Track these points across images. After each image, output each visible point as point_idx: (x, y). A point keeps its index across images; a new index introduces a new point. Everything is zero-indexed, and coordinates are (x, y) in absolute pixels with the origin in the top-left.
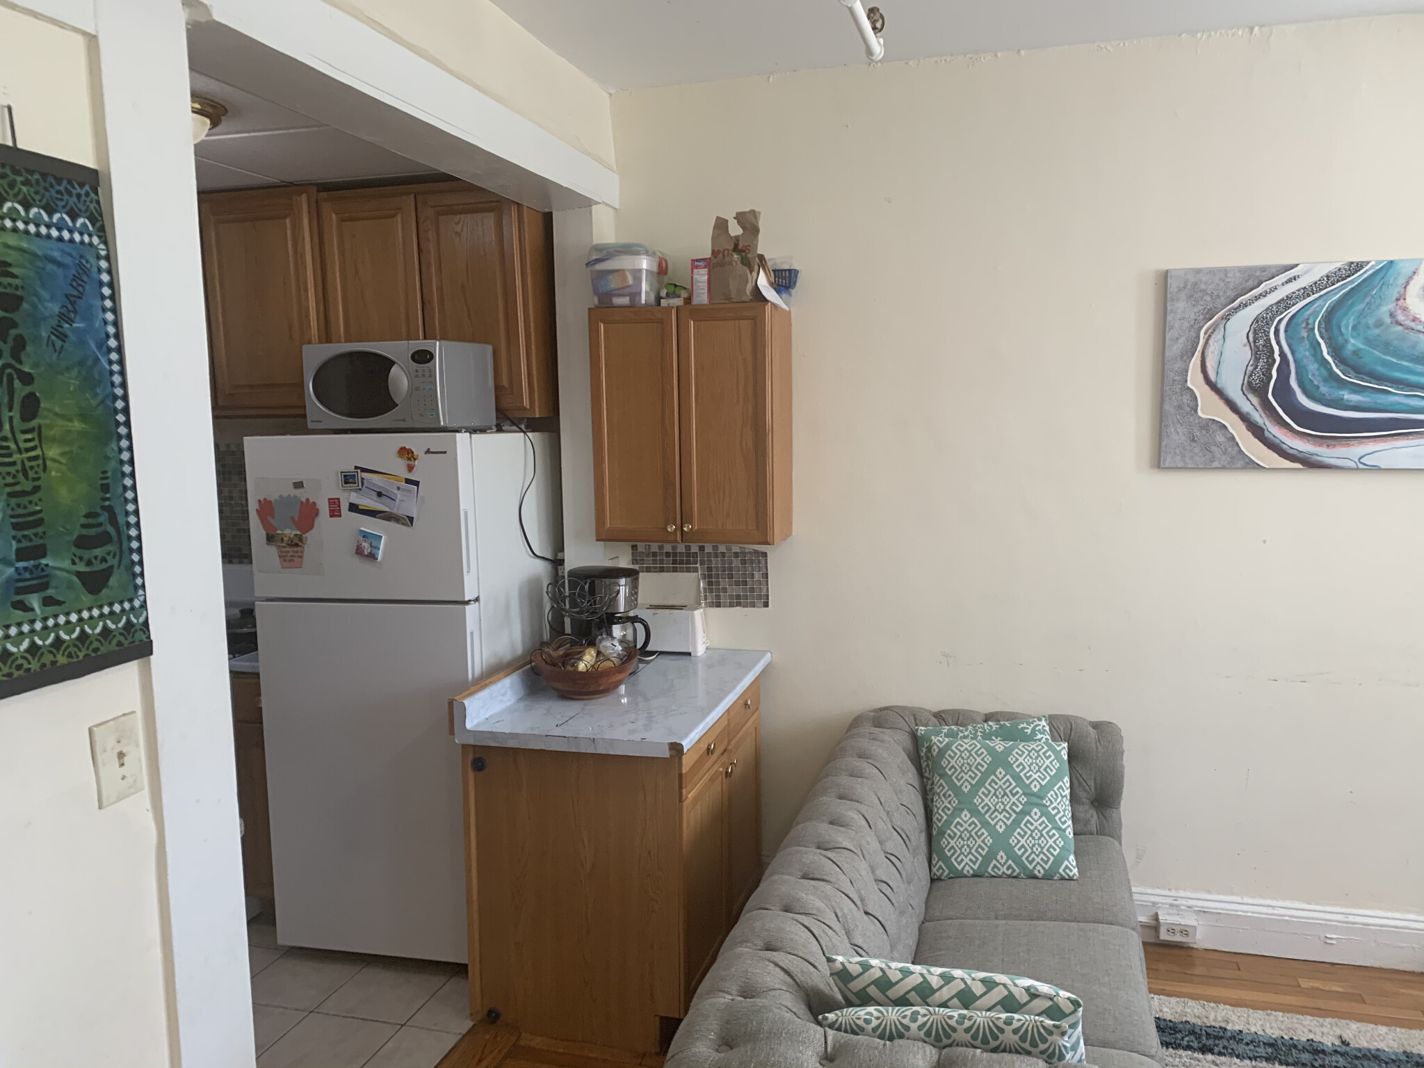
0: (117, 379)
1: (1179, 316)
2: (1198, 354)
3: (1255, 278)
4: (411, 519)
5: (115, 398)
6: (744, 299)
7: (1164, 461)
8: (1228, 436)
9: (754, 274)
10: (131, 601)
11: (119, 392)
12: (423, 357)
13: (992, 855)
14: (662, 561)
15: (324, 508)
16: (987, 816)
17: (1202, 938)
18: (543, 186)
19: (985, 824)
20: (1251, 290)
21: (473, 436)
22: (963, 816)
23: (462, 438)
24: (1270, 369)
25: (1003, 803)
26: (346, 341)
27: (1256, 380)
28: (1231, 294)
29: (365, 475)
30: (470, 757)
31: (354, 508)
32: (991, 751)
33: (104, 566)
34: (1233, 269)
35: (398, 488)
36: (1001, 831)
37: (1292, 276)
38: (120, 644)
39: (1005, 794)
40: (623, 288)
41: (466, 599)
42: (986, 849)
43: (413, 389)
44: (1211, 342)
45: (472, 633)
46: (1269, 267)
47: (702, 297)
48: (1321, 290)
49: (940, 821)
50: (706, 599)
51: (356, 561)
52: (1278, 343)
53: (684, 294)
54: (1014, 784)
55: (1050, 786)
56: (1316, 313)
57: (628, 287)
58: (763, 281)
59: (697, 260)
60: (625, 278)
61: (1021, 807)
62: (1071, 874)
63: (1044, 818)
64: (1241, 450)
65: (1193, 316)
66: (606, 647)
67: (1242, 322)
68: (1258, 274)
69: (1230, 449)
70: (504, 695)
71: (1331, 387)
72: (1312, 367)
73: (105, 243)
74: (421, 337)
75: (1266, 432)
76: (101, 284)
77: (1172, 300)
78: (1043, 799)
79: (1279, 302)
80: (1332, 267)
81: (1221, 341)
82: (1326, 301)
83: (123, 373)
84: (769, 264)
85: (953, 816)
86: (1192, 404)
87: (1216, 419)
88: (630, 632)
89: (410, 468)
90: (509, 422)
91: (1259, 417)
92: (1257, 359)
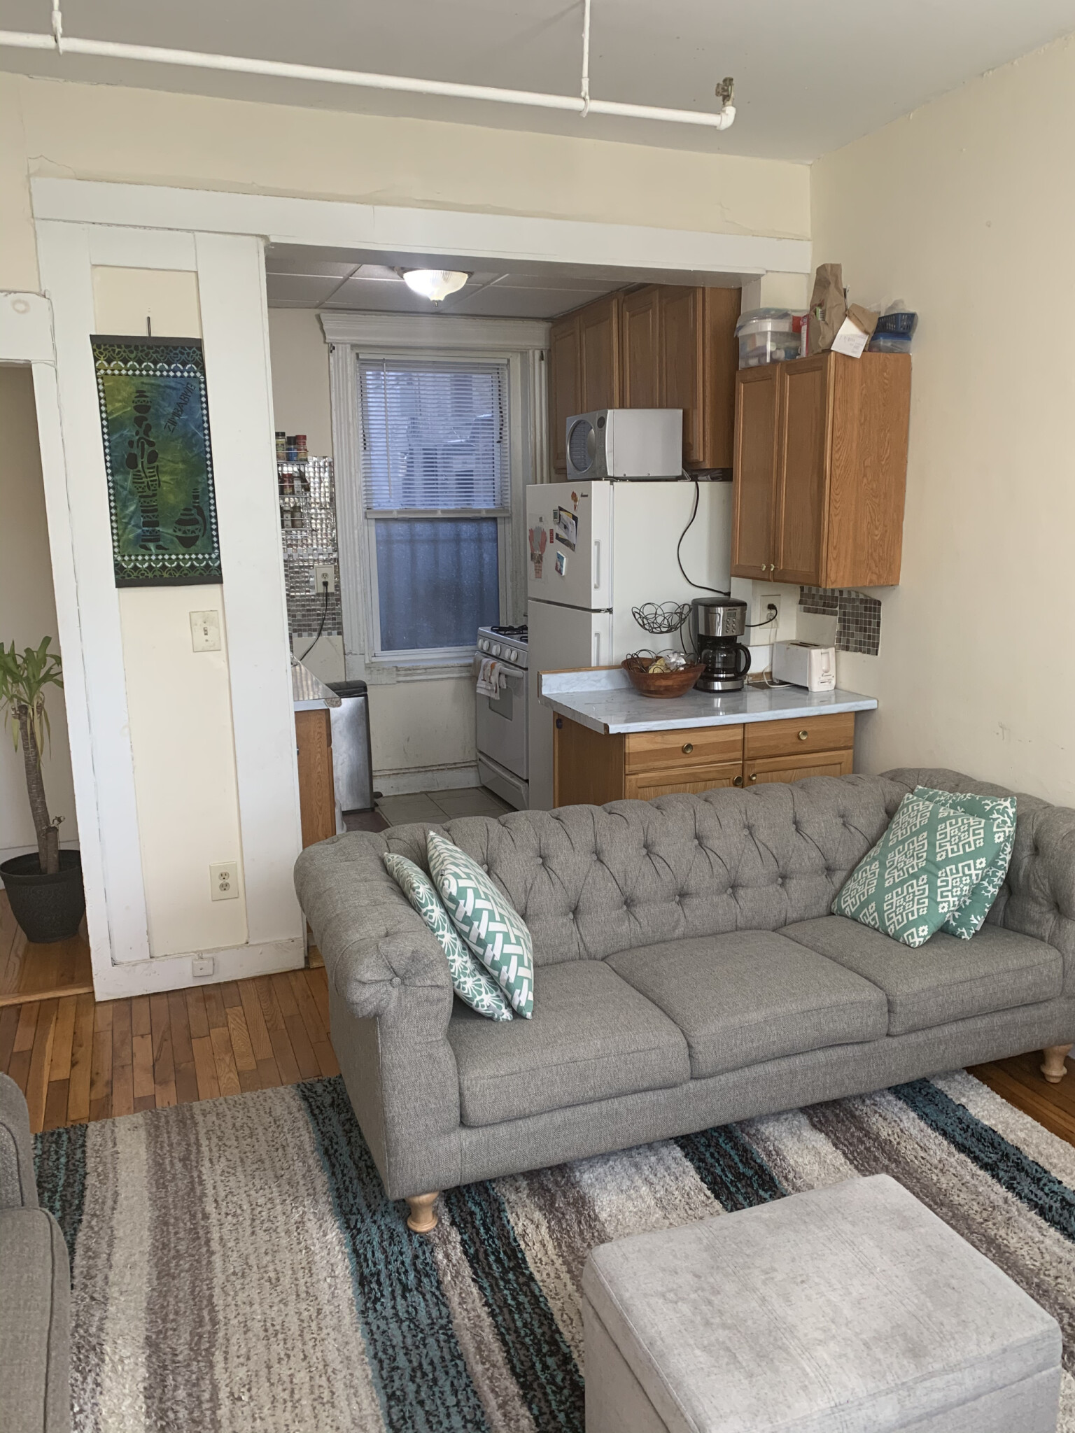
4: (575, 546)
5: (206, 452)
10: (210, 554)
11: (208, 449)
12: (602, 423)
14: (817, 603)
15: (548, 536)
16: (887, 871)
19: (881, 877)
23: (597, 484)
25: (906, 863)
29: (560, 512)
31: (558, 537)
33: (194, 535)
35: (570, 522)
36: (887, 885)
38: (202, 574)
41: (594, 608)
43: (597, 448)
45: (598, 635)
47: (804, 351)
49: (860, 865)
50: (840, 642)
51: (555, 575)
58: (848, 330)
60: (755, 342)
61: (916, 870)
62: (911, 941)
73: (204, 375)
76: (200, 396)
85: (869, 864)
89: (575, 508)
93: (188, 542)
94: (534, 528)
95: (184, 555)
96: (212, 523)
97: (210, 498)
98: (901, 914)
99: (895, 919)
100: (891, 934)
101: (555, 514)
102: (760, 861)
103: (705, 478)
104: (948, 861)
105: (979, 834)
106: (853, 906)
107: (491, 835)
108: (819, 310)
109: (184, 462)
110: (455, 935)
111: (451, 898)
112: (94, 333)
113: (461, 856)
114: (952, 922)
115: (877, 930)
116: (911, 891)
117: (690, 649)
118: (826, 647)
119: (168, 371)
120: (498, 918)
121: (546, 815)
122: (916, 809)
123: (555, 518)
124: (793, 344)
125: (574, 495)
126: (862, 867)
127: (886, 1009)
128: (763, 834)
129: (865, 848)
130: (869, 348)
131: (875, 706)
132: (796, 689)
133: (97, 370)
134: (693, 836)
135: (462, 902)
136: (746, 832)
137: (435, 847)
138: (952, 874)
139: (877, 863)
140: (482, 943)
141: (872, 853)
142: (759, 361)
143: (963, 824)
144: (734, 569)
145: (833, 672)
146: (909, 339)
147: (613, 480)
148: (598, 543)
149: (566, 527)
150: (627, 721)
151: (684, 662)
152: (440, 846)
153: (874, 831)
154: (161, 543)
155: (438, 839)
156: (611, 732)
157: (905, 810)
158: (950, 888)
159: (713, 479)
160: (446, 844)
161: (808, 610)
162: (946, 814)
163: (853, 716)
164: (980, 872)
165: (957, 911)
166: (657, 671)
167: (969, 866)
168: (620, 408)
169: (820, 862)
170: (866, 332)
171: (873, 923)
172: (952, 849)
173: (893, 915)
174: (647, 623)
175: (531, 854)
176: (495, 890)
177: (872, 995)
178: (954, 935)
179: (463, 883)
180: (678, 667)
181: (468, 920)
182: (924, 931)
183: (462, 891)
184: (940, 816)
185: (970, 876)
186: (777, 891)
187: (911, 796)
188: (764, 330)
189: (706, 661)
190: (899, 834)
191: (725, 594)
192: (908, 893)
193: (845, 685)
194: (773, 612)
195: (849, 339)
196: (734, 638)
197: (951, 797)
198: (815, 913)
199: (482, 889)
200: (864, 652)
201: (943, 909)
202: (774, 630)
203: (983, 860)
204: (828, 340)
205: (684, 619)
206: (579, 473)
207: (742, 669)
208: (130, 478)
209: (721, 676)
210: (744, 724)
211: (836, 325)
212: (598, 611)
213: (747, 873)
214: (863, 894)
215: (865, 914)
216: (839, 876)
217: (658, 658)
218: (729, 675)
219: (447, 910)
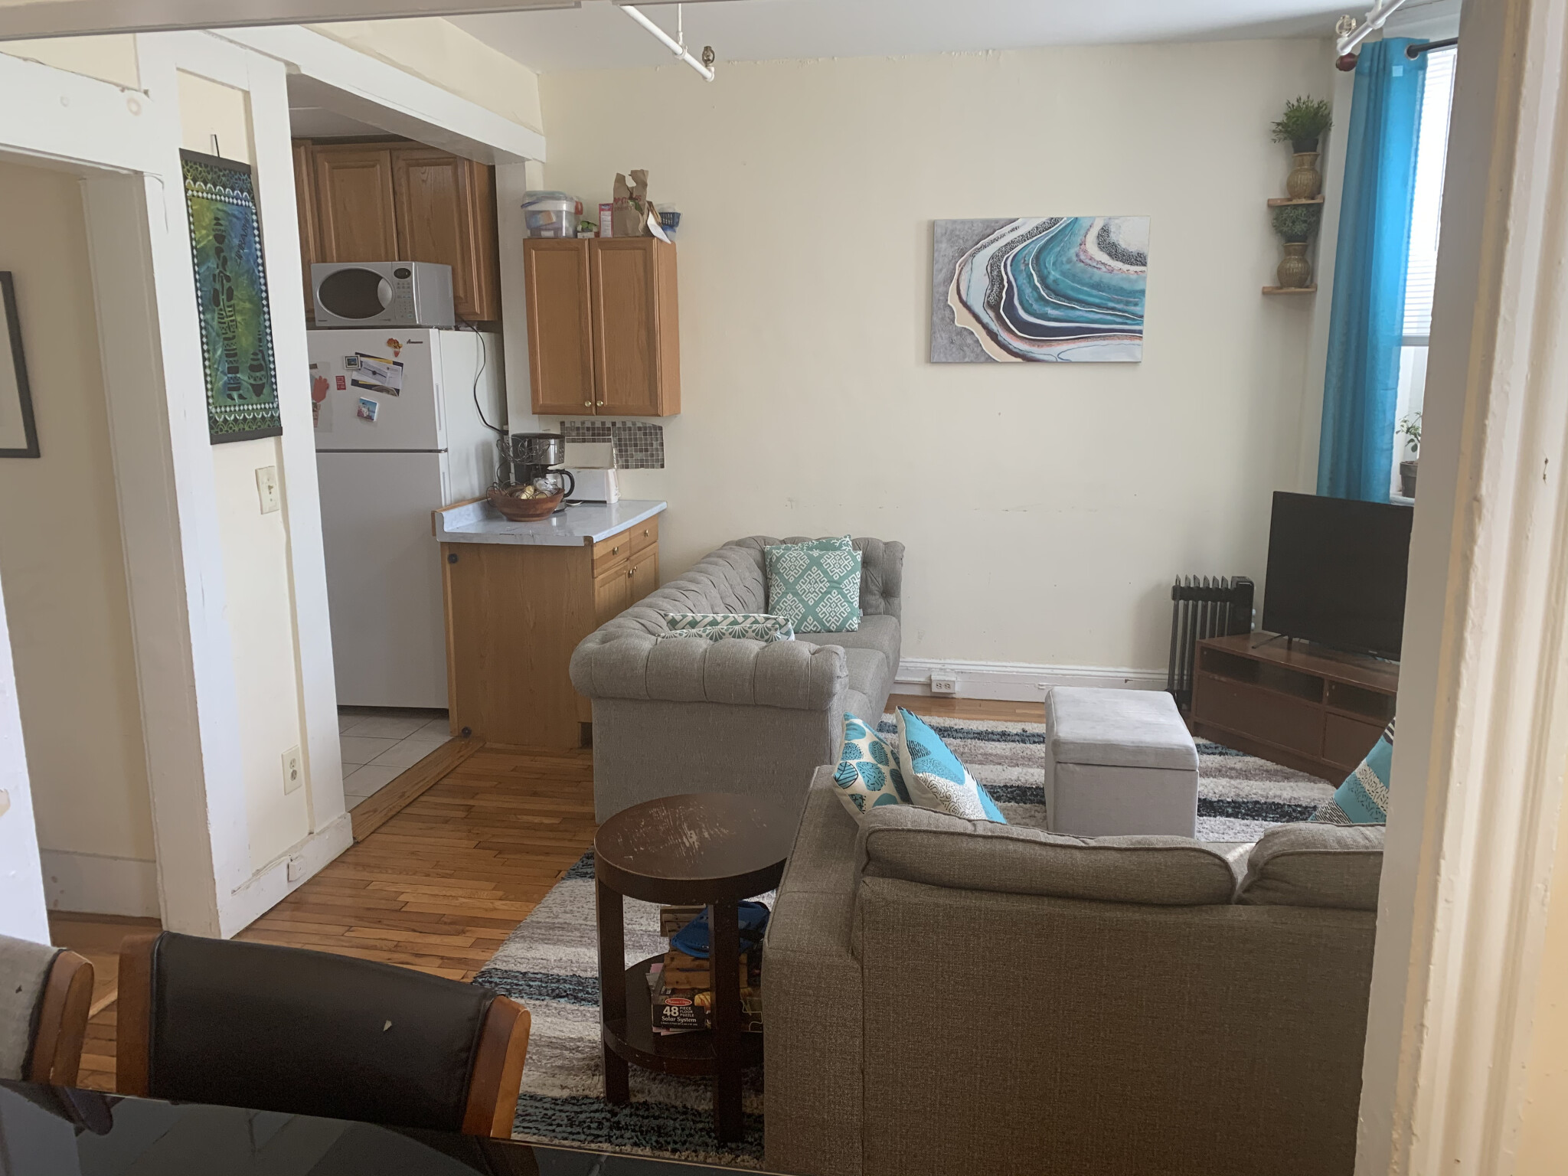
0: (262, 281)
1: (942, 253)
2: (955, 281)
3: (991, 228)
4: (398, 391)
5: (262, 291)
6: (637, 234)
7: (933, 358)
8: (975, 339)
9: (645, 216)
10: (273, 403)
11: (263, 288)
12: (404, 274)
13: (804, 618)
14: (584, 434)
15: (333, 384)
16: (803, 596)
17: (959, 690)
18: (488, 150)
19: (802, 601)
20: (989, 236)
21: (441, 331)
22: (788, 597)
23: (433, 332)
24: (1001, 292)
25: (814, 587)
26: (339, 261)
27: (992, 300)
28: (976, 239)
29: (363, 359)
30: (447, 554)
31: (355, 383)
32: (810, 557)
33: (261, 382)
34: (977, 221)
35: (388, 368)
36: (811, 604)
37: (1014, 227)
38: (269, 426)
39: (816, 582)
40: (549, 224)
41: (439, 448)
42: (801, 615)
43: (395, 297)
44: (963, 272)
45: (444, 473)
46: (1001, 220)
47: (607, 232)
48: (1033, 237)
49: (773, 601)
50: (618, 462)
51: (358, 421)
52: (1006, 273)
53: (595, 229)
54: (822, 576)
55: (846, 577)
56: (1030, 253)
57: (552, 223)
58: (652, 221)
59: (604, 205)
60: (550, 218)
61: (825, 589)
62: (853, 628)
63: (839, 596)
64: (983, 350)
65: (951, 254)
66: (541, 485)
67: (983, 258)
68: (993, 224)
69: (976, 349)
70: (469, 515)
71: (1040, 305)
72: (1028, 291)
73: (255, 205)
74: (396, 259)
75: (999, 337)
76: (254, 228)
77: (937, 242)
78: (840, 584)
79: (1006, 245)
80: (1039, 221)
81: (970, 272)
82: (1036, 245)
83: (265, 277)
84: (657, 209)
85: (781, 597)
86: (951, 317)
87: (967, 327)
88: (559, 480)
89: (397, 354)
90: (464, 324)
91: (995, 326)
92: (993, 285)
93: (258, 391)
95: (256, 404)
96: (272, 369)
97: (268, 342)
100: (834, 630)
101: (349, 361)
105: (849, 559)
109: (251, 302)
112: (182, 148)
119: (233, 198)
123: (349, 365)
125: (391, 342)
131: (665, 507)
132: (593, 504)
142: (555, 234)
144: (538, 407)
148: (437, 387)
149: (376, 373)
154: (241, 392)
161: (573, 441)
162: (817, 554)
163: (658, 516)
171: (815, 629)
191: (502, 432)
200: (648, 468)
206: (349, 321)
208: (216, 316)
210: (630, 529)
212: (442, 451)
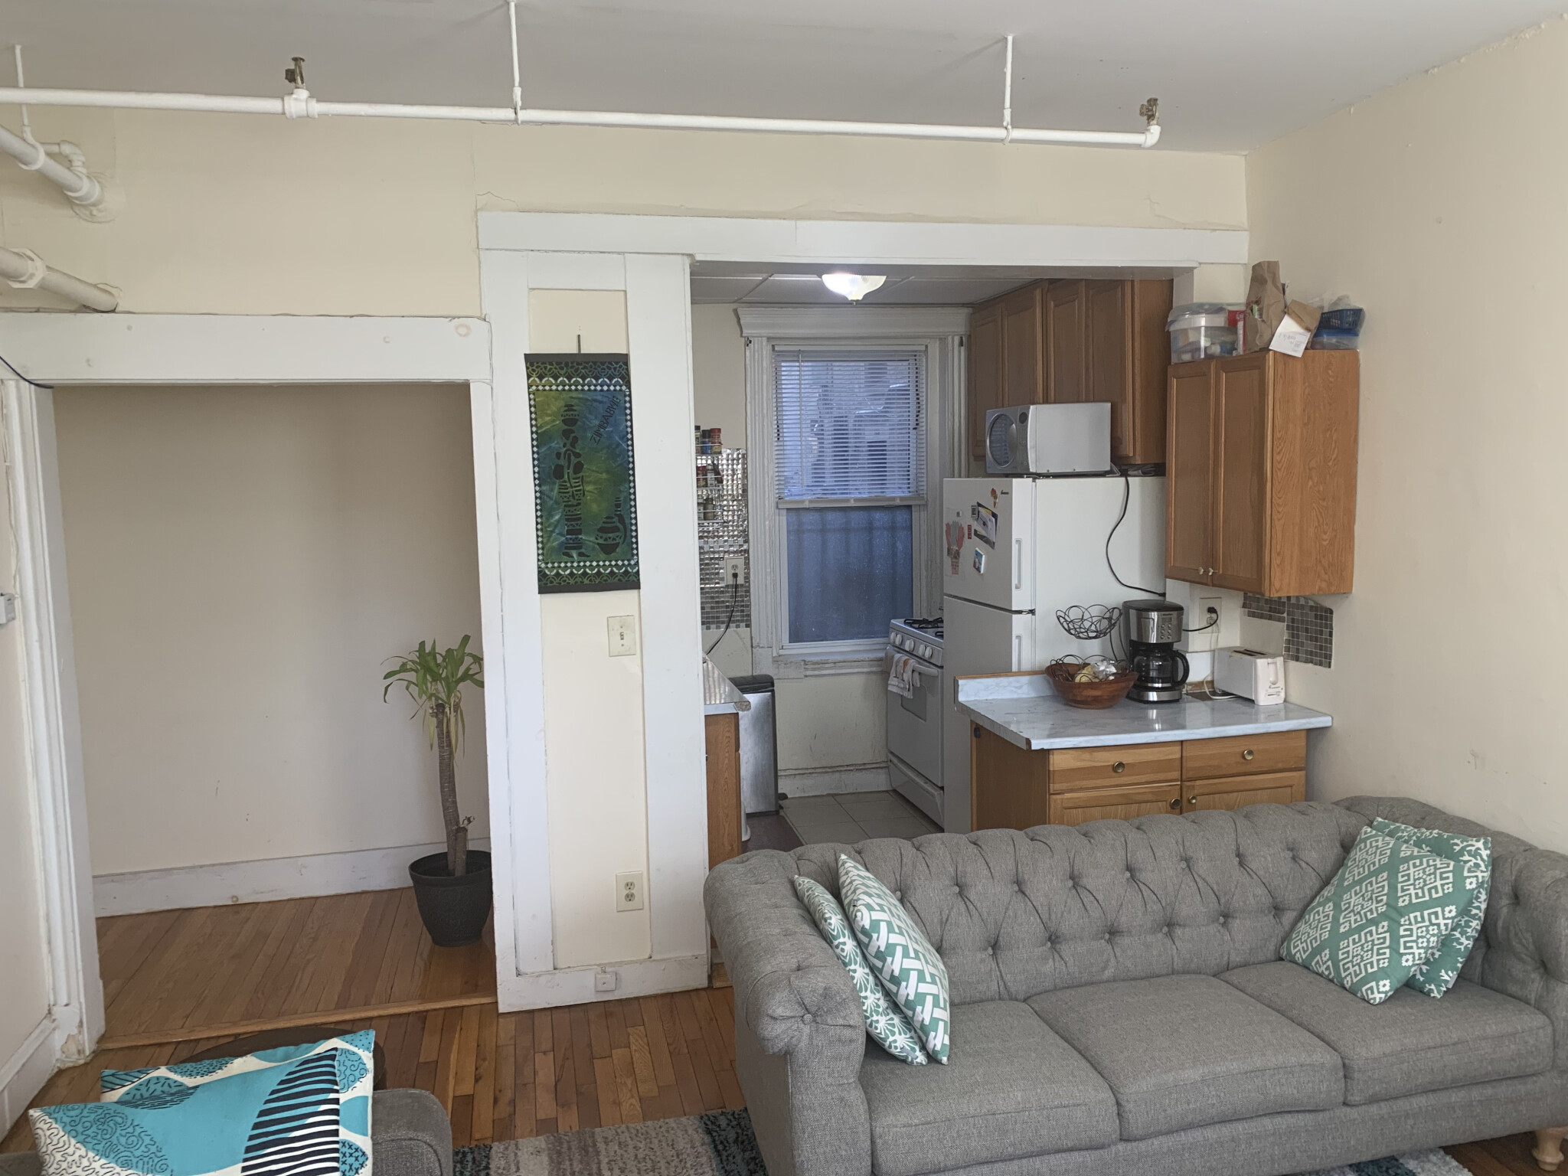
93: (608, 550)
94: (951, 523)
95: (604, 561)
96: (632, 531)
97: (631, 506)
98: (1359, 964)
99: (1351, 970)
100: (1347, 986)
101: (973, 510)
102: (1199, 897)
103: (1135, 473)
104: (1412, 907)
105: (1448, 878)
106: (1305, 952)
107: (905, 860)
108: (1256, 308)
109: (607, 472)
110: (867, 970)
111: (864, 931)
112: (528, 352)
113: (873, 883)
114: (1418, 976)
115: (1331, 981)
116: (1369, 939)
117: (1121, 655)
118: (1274, 656)
119: (595, 386)
120: (912, 954)
121: (962, 839)
122: (1374, 846)
123: (973, 514)
124: (1229, 338)
125: (993, 492)
126: (1313, 909)
127: (1341, 1074)
128: (1202, 867)
129: (1317, 886)
130: (1311, 346)
131: (1329, 724)
132: (1240, 701)
133: (530, 386)
134: (1125, 867)
135: (875, 936)
136: (1184, 865)
137: (847, 873)
138: (1417, 922)
139: (1331, 904)
140: (895, 980)
141: (1325, 893)
142: (1193, 357)
143: (1429, 866)
144: (1168, 569)
145: (1281, 684)
146: (1356, 334)
147: (1036, 476)
148: (1019, 542)
149: (984, 524)
150: (1050, 736)
151: (1114, 670)
152: (853, 872)
153: (1329, 867)
154: (583, 550)
155: (850, 864)
156: (1033, 748)
157: (1363, 845)
158: (1414, 938)
159: (1145, 474)
160: (859, 870)
161: (1252, 615)
162: (1409, 853)
163: (1304, 734)
164: (1450, 921)
165: (1424, 964)
166: (1084, 680)
167: (1436, 913)
168: (1043, 403)
169: (1266, 900)
170: (1308, 329)
171: (1327, 973)
172: (1417, 894)
173: (1350, 965)
174: (1073, 628)
175: (947, 882)
176: (910, 922)
177: (1324, 1057)
178: (1422, 992)
179: (876, 916)
180: (1107, 676)
181: (881, 956)
182: (1384, 988)
183: (875, 924)
184: (1402, 855)
185: (1438, 925)
186: (1219, 931)
187: (1369, 830)
188: (1197, 325)
189: (1139, 668)
190: (1356, 872)
191: (1160, 595)
192: (1367, 942)
193: (1293, 699)
194: (1214, 616)
195: (1289, 337)
196: (1170, 645)
197: (1415, 833)
198: (1261, 958)
199: (896, 922)
200: (1316, 664)
201: (1407, 961)
202: (1215, 635)
203: (1453, 908)
204: (1266, 338)
205: (1114, 625)
206: (999, 467)
207: (1179, 679)
208: (556, 487)
209: (1156, 685)
210: (1182, 742)
211: (1274, 323)
212: (1020, 612)
213: (1184, 911)
214: (1315, 938)
215: (1318, 962)
216: (1289, 917)
217: (1086, 665)
218: (1165, 685)
219: (859, 944)
